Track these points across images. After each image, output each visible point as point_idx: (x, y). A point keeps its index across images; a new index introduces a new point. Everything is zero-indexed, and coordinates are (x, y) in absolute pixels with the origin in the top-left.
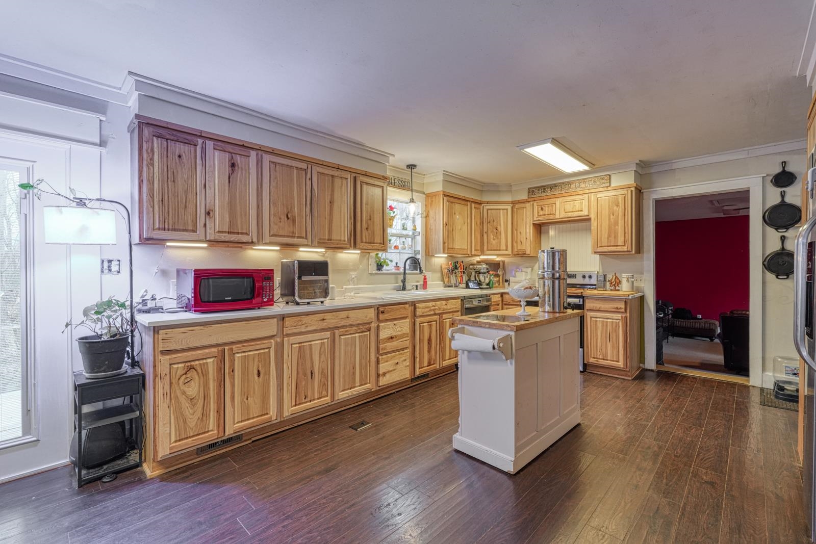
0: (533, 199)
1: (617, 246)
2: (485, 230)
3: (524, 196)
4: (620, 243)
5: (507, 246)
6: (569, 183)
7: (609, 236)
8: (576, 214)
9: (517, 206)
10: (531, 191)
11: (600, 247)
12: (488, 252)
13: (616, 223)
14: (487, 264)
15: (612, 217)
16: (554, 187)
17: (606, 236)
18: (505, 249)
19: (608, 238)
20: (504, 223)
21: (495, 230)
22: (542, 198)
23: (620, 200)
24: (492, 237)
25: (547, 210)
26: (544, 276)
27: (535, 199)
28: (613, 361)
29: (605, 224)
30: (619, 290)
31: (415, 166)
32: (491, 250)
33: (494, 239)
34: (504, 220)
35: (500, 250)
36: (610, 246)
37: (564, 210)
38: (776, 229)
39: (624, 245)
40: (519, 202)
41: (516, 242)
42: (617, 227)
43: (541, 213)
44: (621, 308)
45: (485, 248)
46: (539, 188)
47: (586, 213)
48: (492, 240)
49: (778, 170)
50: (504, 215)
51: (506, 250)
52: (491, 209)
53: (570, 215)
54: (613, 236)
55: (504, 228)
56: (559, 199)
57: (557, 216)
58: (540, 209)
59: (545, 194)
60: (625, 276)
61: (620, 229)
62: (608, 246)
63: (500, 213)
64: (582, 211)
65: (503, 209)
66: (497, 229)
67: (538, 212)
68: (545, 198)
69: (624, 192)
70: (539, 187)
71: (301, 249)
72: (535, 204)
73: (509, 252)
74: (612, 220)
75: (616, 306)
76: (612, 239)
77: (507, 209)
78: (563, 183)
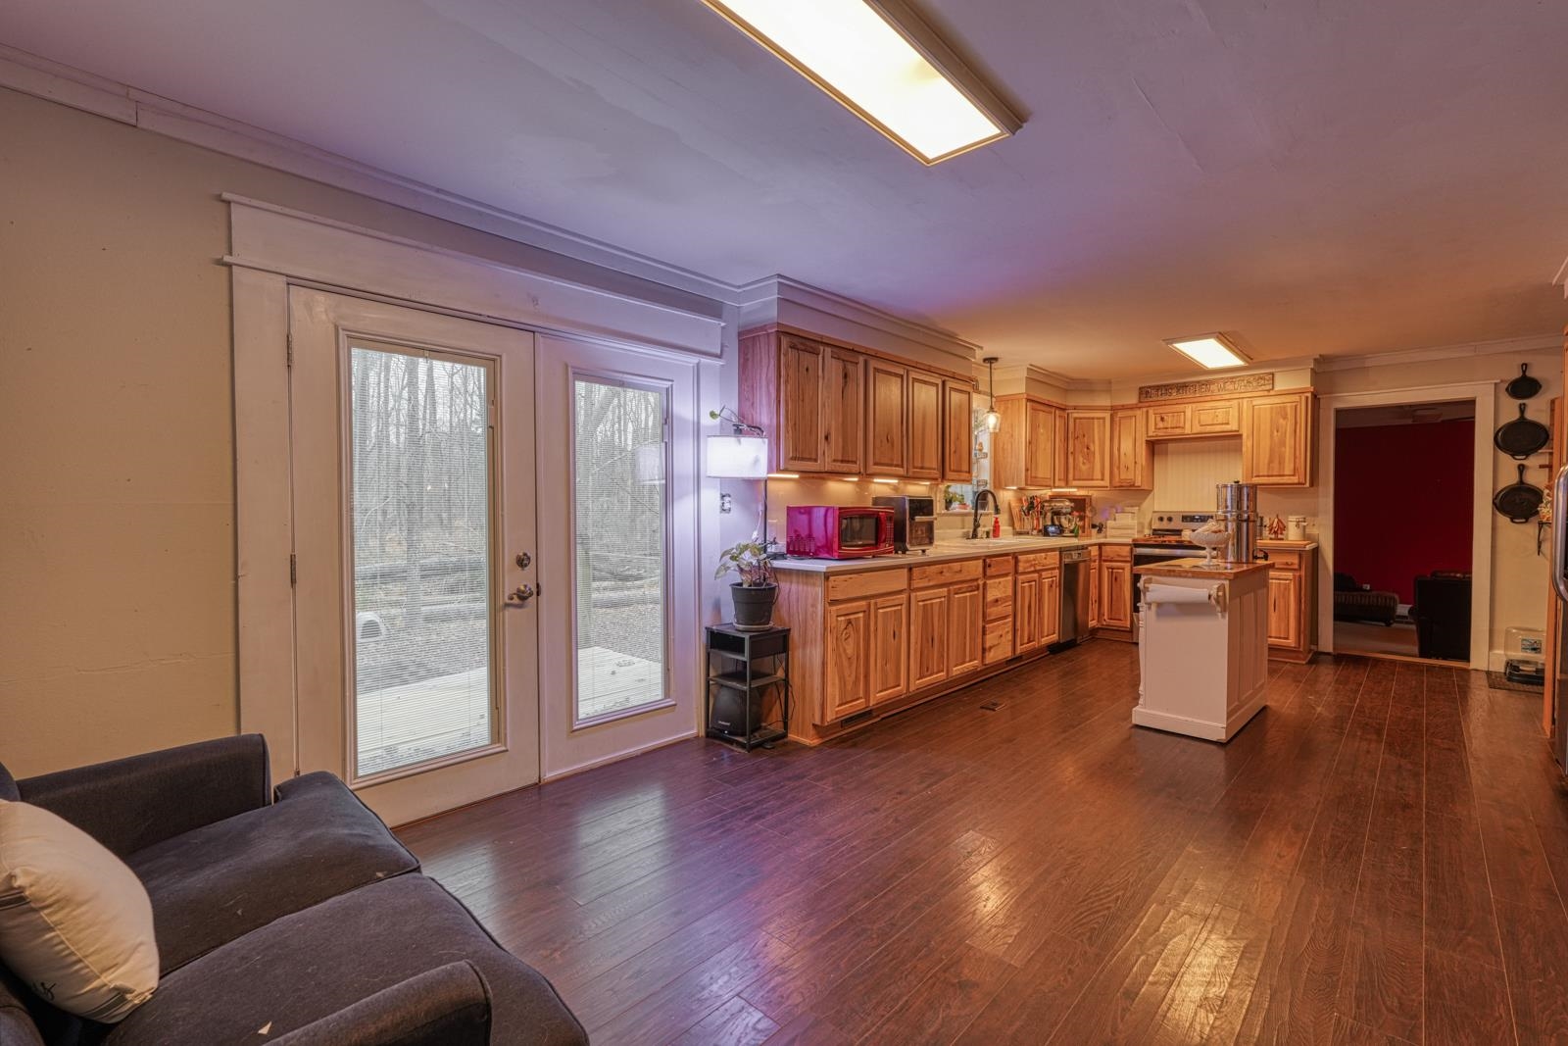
0: (1147, 404)
1: (1283, 476)
2: (1071, 449)
3: (1133, 400)
4: (1287, 473)
5: (1103, 474)
6: (1208, 383)
7: (1271, 461)
8: (1218, 428)
9: (1120, 414)
10: (1144, 392)
11: (1257, 476)
12: (1075, 483)
13: (1283, 443)
14: (1071, 500)
15: (1275, 433)
16: (1183, 387)
17: (1266, 461)
18: (1100, 477)
19: (1269, 464)
20: (1099, 439)
21: (1086, 449)
22: (1163, 402)
23: (1289, 410)
24: (1081, 459)
25: (1170, 421)
26: (1226, 517)
27: (1152, 404)
28: (1280, 638)
29: (1265, 444)
30: (1282, 539)
31: (996, 359)
32: (1079, 480)
33: (1084, 464)
34: (1100, 434)
35: (1092, 480)
36: (1272, 476)
37: (1199, 422)
38: (1513, 456)
39: (1293, 475)
40: (1124, 408)
41: (1119, 468)
42: (1283, 449)
43: (1161, 425)
44: (1292, 564)
45: (1071, 476)
46: (1158, 388)
47: (1235, 428)
48: (1081, 464)
49: (1516, 374)
50: (1099, 426)
51: (1102, 480)
52: (1081, 418)
53: (1208, 429)
54: (1277, 461)
55: (1100, 446)
56: (1190, 406)
57: (1187, 430)
58: (1159, 419)
59: (1167, 397)
60: (1293, 518)
61: (1288, 452)
62: (1268, 476)
63: (1093, 423)
64: (1228, 424)
65: (1098, 418)
66: (1088, 448)
67: (1156, 424)
68: (1167, 402)
69: (1296, 398)
70: (1158, 386)
71: (876, 480)
72: (1151, 411)
73: (1106, 482)
74: (1276, 439)
75: (1285, 561)
76: (1276, 464)
77: (1104, 418)
78: (1198, 382)
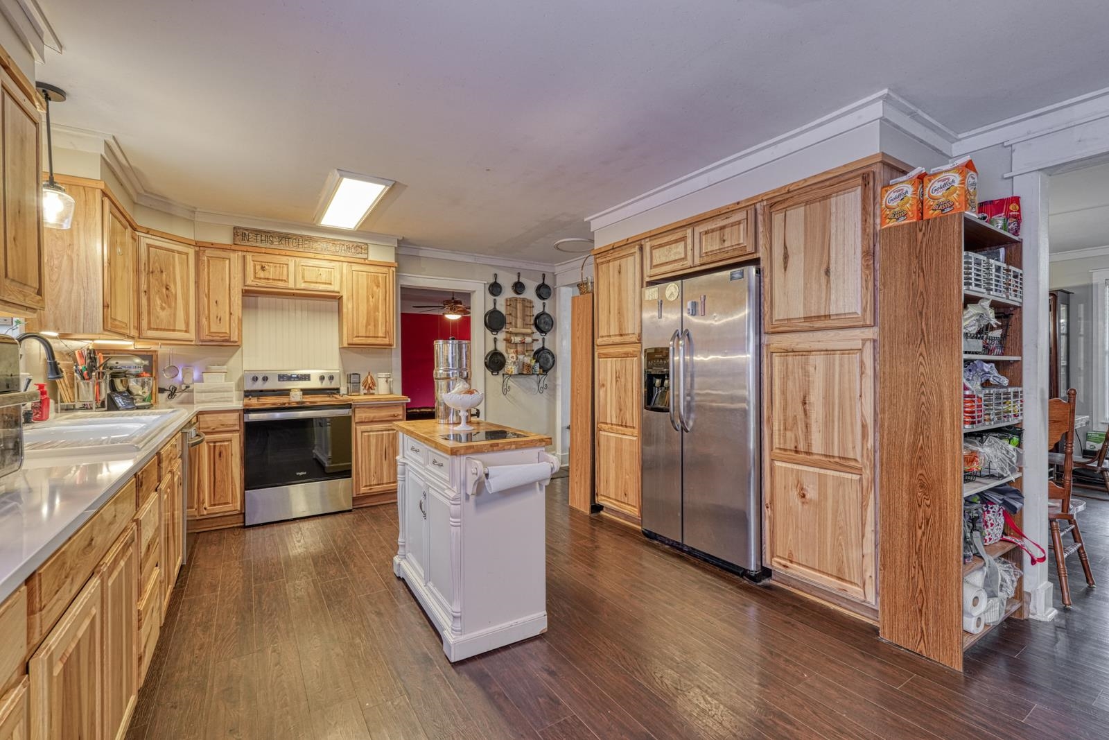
0: (245, 248)
1: (378, 337)
2: (144, 287)
3: (225, 239)
4: (380, 335)
5: (187, 324)
6: (310, 239)
7: (368, 324)
8: (322, 287)
9: (209, 252)
10: (240, 234)
11: (356, 337)
12: (151, 333)
13: (376, 309)
14: (143, 357)
15: (371, 299)
16: (285, 238)
17: (365, 322)
18: (183, 328)
19: (366, 327)
20: (182, 278)
21: (164, 290)
22: (263, 250)
23: (380, 279)
24: (159, 302)
25: (271, 272)
27: (249, 249)
28: (390, 483)
29: (363, 308)
30: (373, 394)
32: (157, 329)
33: (163, 309)
34: (182, 273)
35: (174, 330)
36: (369, 337)
37: (303, 277)
38: (492, 332)
39: (385, 337)
40: (213, 246)
41: (208, 318)
42: (377, 313)
43: (261, 274)
44: (398, 415)
45: (144, 323)
46: (257, 232)
47: (337, 289)
48: (158, 309)
49: (492, 281)
50: (181, 263)
51: (187, 331)
52: (156, 247)
53: (312, 286)
54: (372, 324)
55: (182, 286)
56: (293, 259)
57: (291, 285)
58: (258, 267)
59: (268, 245)
60: (383, 375)
61: (380, 315)
62: (366, 337)
63: (174, 258)
64: (330, 284)
65: (180, 253)
66: (167, 289)
67: (255, 273)
68: (268, 251)
69: (385, 270)
70: (256, 231)
72: (249, 257)
73: (192, 335)
74: (371, 304)
75: (392, 413)
76: (371, 327)
77: (187, 254)
78: (301, 236)
